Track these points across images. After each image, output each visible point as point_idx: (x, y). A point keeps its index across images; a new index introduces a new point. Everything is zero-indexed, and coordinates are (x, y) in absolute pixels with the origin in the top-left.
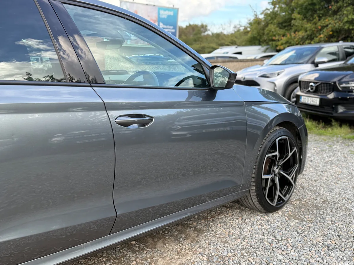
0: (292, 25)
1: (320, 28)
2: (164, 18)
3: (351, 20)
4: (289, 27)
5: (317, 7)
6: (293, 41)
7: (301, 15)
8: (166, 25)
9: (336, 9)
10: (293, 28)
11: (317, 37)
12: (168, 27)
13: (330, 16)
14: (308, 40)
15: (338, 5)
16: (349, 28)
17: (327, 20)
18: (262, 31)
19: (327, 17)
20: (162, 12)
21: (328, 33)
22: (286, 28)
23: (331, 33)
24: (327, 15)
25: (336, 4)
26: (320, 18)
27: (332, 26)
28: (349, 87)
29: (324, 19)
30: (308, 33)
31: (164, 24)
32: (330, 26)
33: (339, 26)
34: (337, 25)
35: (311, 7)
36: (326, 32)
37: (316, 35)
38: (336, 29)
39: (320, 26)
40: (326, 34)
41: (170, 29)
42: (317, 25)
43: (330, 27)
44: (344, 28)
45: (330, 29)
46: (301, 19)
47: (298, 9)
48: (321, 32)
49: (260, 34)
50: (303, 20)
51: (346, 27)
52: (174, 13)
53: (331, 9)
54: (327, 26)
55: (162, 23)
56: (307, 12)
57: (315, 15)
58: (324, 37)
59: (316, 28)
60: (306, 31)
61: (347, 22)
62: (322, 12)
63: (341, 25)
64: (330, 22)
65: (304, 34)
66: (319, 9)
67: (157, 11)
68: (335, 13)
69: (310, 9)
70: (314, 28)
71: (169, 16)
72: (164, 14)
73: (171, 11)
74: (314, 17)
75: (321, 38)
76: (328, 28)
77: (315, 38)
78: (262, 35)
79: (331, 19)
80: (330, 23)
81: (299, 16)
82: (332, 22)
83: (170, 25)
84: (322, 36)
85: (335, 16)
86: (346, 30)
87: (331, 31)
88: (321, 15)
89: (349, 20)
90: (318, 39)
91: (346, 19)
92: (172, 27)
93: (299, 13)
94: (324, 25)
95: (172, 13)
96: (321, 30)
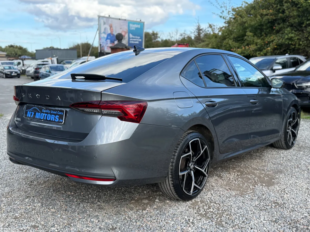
0: (244, 39)
1: (267, 42)
2: (133, 30)
3: (290, 37)
4: (243, 41)
5: (265, 27)
6: (247, 52)
7: (252, 33)
8: (135, 35)
9: (278, 29)
10: (245, 42)
11: (265, 49)
12: (136, 37)
13: (274, 34)
14: (259, 51)
15: (280, 26)
16: (288, 43)
17: (272, 37)
18: (220, 44)
19: (272, 34)
20: (131, 25)
21: (273, 46)
22: (240, 42)
23: (276, 46)
24: (272, 33)
25: (278, 25)
26: (266, 35)
27: (276, 41)
28: (302, 86)
29: (270, 36)
30: (259, 46)
31: (133, 35)
32: (275, 41)
33: (282, 42)
34: (280, 41)
35: (260, 27)
36: (272, 45)
37: (264, 48)
38: (279, 43)
39: (267, 41)
40: (272, 47)
41: (137, 38)
42: (265, 41)
43: (275, 43)
44: (285, 43)
45: (275, 44)
46: (252, 36)
47: (250, 29)
48: (268, 46)
49: (219, 45)
50: (254, 36)
51: (287, 43)
52: (141, 26)
53: (275, 29)
54: (273, 41)
55: (131, 34)
56: (257, 31)
57: (263, 33)
58: (270, 50)
59: (264, 42)
60: (256, 45)
61: (287, 39)
62: (268, 31)
63: (283, 41)
64: (274, 38)
65: (255, 47)
66: (266, 29)
67: (127, 25)
68: (278, 32)
69: (259, 29)
70: (262, 42)
71: (137, 29)
72: (133, 27)
73: (138, 24)
74: (262, 34)
75: (268, 50)
76: (273, 43)
77: (263, 50)
78: (220, 46)
79: (275, 36)
80: (275, 40)
81: (251, 34)
82: (276, 38)
83: (137, 36)
84: (269, 48)
85: (278, 34)
86: (286, 44)
87: (275, 45)
88: (267, 33)
89: (289, 38)
90: (265, 50)
91: (286, 37)
92: (139, 37)
93: (250, 32)
94: (271, 40)
95: (139, 26)
96: (267, 44)
